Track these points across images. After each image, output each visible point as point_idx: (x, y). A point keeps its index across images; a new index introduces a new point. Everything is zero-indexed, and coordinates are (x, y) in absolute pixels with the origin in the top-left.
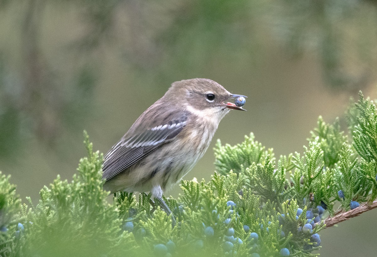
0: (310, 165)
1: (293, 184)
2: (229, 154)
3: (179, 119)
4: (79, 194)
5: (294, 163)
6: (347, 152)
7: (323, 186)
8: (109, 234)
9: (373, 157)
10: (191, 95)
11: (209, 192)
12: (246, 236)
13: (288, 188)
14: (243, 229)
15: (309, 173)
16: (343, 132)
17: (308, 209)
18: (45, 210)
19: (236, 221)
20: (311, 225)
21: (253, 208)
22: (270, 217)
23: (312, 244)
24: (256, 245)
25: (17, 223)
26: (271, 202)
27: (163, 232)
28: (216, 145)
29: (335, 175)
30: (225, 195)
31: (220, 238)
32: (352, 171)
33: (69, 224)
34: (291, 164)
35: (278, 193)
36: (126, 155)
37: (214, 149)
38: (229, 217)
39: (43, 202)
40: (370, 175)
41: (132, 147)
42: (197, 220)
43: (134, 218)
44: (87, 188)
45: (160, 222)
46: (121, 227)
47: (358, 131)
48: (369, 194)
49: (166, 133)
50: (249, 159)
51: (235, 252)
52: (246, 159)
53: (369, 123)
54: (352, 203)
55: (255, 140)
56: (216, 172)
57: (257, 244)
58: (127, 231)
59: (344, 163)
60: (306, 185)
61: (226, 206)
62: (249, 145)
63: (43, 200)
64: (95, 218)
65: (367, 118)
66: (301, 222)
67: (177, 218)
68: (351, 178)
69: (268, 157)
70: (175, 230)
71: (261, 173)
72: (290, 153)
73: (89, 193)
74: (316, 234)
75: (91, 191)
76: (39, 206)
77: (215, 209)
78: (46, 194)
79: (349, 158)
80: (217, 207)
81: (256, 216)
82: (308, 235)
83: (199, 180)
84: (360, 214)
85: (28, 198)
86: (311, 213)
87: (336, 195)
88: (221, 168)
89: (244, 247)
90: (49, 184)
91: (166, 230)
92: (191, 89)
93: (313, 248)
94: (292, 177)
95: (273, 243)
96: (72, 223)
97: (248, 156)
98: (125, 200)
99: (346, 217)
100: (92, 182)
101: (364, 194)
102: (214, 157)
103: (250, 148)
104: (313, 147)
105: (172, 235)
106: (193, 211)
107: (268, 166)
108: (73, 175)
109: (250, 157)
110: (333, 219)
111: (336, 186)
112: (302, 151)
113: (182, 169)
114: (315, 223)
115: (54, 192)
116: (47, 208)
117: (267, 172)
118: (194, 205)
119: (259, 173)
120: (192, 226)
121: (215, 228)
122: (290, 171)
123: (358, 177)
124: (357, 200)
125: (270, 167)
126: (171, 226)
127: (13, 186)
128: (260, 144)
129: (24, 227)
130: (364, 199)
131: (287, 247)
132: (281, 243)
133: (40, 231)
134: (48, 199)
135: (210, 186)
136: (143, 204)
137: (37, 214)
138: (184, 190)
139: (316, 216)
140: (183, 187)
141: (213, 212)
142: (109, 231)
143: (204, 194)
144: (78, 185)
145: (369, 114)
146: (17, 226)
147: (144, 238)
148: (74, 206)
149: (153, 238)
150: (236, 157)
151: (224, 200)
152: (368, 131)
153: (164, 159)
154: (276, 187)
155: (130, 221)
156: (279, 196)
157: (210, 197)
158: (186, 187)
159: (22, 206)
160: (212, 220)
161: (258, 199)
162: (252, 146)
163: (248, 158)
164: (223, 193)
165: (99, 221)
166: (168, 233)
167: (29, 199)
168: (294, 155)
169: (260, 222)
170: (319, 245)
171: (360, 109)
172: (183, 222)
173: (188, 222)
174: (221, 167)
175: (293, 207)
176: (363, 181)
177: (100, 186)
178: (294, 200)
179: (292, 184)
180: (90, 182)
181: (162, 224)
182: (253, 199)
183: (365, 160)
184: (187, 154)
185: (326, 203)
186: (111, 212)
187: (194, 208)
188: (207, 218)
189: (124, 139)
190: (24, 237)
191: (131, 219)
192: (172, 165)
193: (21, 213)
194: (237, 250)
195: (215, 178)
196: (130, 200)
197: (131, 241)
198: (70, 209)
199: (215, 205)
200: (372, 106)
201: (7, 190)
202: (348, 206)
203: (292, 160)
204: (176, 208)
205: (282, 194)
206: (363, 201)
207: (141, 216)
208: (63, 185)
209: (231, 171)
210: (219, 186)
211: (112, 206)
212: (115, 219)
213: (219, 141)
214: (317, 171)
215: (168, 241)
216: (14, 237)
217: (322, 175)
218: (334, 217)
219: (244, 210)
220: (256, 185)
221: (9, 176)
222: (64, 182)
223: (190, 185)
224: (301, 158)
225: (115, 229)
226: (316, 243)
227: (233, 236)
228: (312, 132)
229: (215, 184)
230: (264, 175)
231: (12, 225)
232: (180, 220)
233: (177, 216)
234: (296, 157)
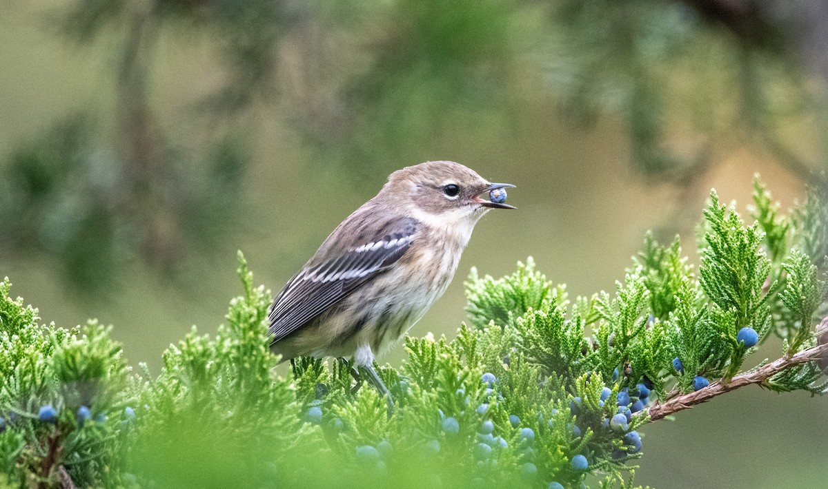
0: (626, 314)
1: (598, 345)
2: (489, 293)
3: (402, 231)
4: (230, 360)
5: (599, 310)
6: (689, 292)
7: (646, 351)
8: (279, 428)
9: (733, 303)
10: (419, 191)
11: (452, 357)
12: (513, 434)
13: (588, 353)
14: (508, 422)
15: (623, 327)
16: (686, 258)
17: (621, 389)
18: (171, 385)
19: (497, 409)
20: (625, 417)
21: (526, 385)
22: (556, 402)
23: (626, 448)
24: (530, 450)
25: (123, 408)
26: (559, 376)
27: (372, 426)
28: (470, 277)
29: (668, 331)
30: (479, 363)
31: (469, 437)
32: (697, 324)
33: (211, 409)
34: (595, 311)
35: (569, 361)
36: (312, 295)
37: (466, 283)
38: (486, 402)
39: (169, 372)
40: (727, 333)
41: (324, 282)
42: (430, 406)
43: (323, 401)
44: (242, 349)
45: (367, 409)
46: (299, 416)
47: (708, 257)
48: (726, 365)
49: (381, 255)
50: (523, 303)
51: (495, 462)
52: (519, 302)
53: (728, 244)
54: (696, 380)
55: (535, 270)
56: (464, 324)
57: (533, 448)
58: (310, 424)
59: (683, 311)
60: (618, 348)
61: (480, 383)
62: (525, 279)
63: (168, 368)
64: (255, 401)
65: (724, 235)
66: (608, 411)
67: (397, 402)
68: (695, 337)
69: (553, 299)
70: (392, 422)
71: (542, 326)
72: (594, 293)
73: (246, 358)
74: (634, 432)
75: (248, 354)
76: (162, 379)
77: (462, 388)
78: (173, 358)
79: (692, 303)
80: (465, 384)
81: (533, 399)
82: (619, 433)
83: (436, 338)
84: (711, 400)
85: (143, 364)
86: (625, 396)
87: (669, 366)
88: (477, 317)
89: (510, 453)
90: (178, 342)
91: (377, 422)
92: (419, 181)
93: (629, 455)
94: (595, 333)
95: (559, 447)
96: (216, 408)
97: (522, 296)
98: (308, 371)
99: (686, 404)
100: (251, 339)
101: (717, 365)
102: (464, 297)
103: (527, 283)
104: (632, 284)
105: (387, 430)
106: (425, 391)
107: (554, 314)
108: (218, 326)
109: (525, 298)
110: (663, 406)
111: (669, 350)
112: (612, 290)
113: (407, 317)
114: (632, 413)
115: (186, 356)
116: (175, 381)
117: (552, 325)
118: (426, 380)
119: (538, 326)
120: (421, 416)
121: (461, 420)
122: (593, 324)
123: (708, 335)
124: (704, 375)
125: (557, 317)
126: (385, 414)
127: (116, 344)
128: (544, 276)
129: (136, 414)
130: (717, 373)
131: (583, 453)
132: (573, 447)
133: (161, 422)
134: (176, 368)
135: (455, 348)
136: (340, 378)
137: (157, 393)
138: (411, 354)
139: (634, 402)
140: (408, 349)
141: (457, 393)
142: (279, 423)
143: (443, 361)
144: (227, 343)
145: (728, 229)
146: (123, 412)
147: (340, 434)
148: (220, 380)
149: (355, 435)
150: (501, 298)
151: (477, 372)
152: (725, 258)
153: (378, 299)
154: (567, 350)
155: (317, 406)
156: (572, 367)
157: (454, 366)
158: (412, 349)
159: (132, 378)
160: (455, 407)
161: (536, 370)
162: (530, 279)
163: (523, 300)
164: (476, 359)
165: (262, 406)
166: (381, 427)
167: (144, 367)
168: (600, 296)
169: (538, 410)
170: (639, 450)
171: (712, 220)
172: (406, 408)
173: (416, 410)
174: (477, 314)
175: (594, 385)
176: (716, 342)
177: (265, 346)
178: (598, 374)
179: (595, 346)
180: (247, 339)
181: (370, 413)
182: (526, 371)
183: (719, 307)
184: (415, 291)
185: (652, 379)
186: (283, 390)
187: (426, 384)
188: (447, 403)
189: (309, 268)
190: (135, 431)
191: (319, 402)
192: (391, 310)
193: (131, 389)
194: (498, 458)
195: (463, 334)
196: (318, 369)
197: (317, 440)
198: (212, 385)
199: (462, 381)
200: (732, 215)
201: (107, 352)
202: (689, 385)
203: (597, 305)
204: (396, 383)
205: (577, 362)
206: (714, 377)
207: (335, 397)
208: (202, 343)
209: (492, 322)
210: (468, 348)
211: (285, 380)
212: (289, 402)
213: (474, 270)
214: (637, 324)
215: (381, 440)
216: (119, 431)
217: (647, 331)
218: (666, 404)
219: (512, 389)
220: (533, 347)
221: (110, 328)
222: (203, 339)
223: (420, 344)
224: (610, 303)
225: (289, 420)
226: (634, 447)
227: (491, 435)
228: (634, 258)
229: (463, 344)
230: (547, 330)
231: (114, 410)
232: (401, 405)
233: (398, 397)
234: (603, 300)
